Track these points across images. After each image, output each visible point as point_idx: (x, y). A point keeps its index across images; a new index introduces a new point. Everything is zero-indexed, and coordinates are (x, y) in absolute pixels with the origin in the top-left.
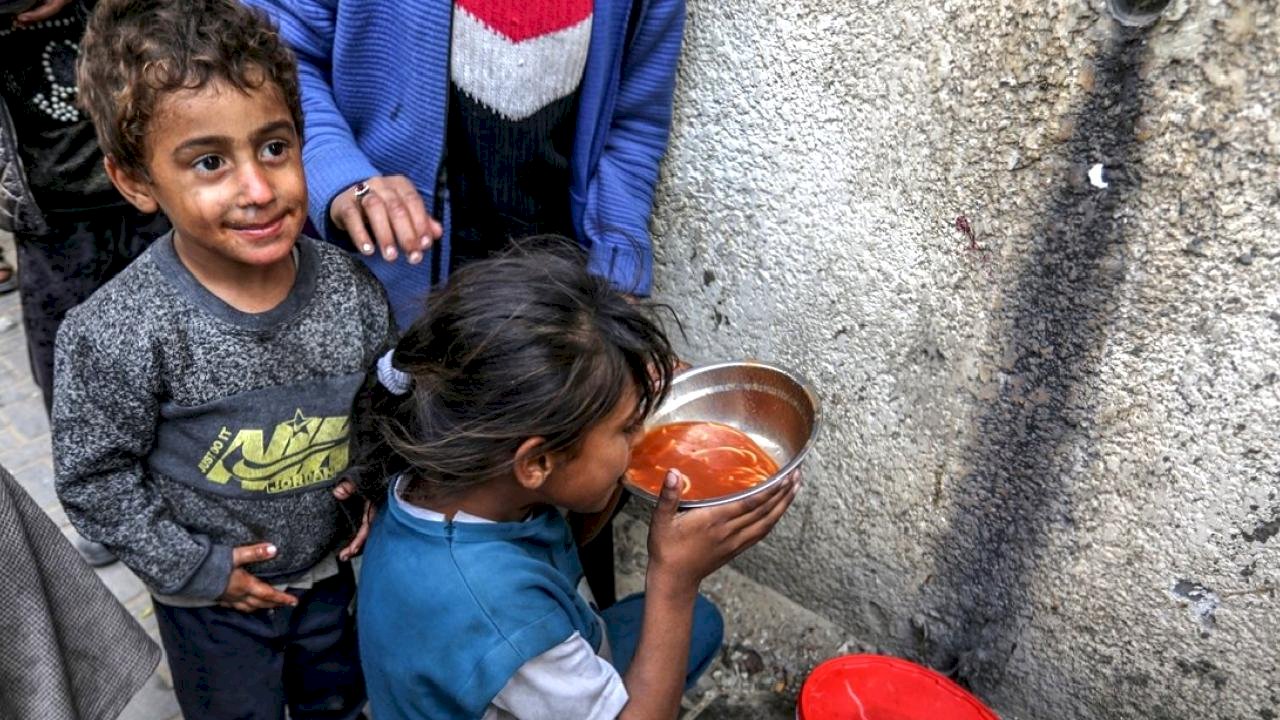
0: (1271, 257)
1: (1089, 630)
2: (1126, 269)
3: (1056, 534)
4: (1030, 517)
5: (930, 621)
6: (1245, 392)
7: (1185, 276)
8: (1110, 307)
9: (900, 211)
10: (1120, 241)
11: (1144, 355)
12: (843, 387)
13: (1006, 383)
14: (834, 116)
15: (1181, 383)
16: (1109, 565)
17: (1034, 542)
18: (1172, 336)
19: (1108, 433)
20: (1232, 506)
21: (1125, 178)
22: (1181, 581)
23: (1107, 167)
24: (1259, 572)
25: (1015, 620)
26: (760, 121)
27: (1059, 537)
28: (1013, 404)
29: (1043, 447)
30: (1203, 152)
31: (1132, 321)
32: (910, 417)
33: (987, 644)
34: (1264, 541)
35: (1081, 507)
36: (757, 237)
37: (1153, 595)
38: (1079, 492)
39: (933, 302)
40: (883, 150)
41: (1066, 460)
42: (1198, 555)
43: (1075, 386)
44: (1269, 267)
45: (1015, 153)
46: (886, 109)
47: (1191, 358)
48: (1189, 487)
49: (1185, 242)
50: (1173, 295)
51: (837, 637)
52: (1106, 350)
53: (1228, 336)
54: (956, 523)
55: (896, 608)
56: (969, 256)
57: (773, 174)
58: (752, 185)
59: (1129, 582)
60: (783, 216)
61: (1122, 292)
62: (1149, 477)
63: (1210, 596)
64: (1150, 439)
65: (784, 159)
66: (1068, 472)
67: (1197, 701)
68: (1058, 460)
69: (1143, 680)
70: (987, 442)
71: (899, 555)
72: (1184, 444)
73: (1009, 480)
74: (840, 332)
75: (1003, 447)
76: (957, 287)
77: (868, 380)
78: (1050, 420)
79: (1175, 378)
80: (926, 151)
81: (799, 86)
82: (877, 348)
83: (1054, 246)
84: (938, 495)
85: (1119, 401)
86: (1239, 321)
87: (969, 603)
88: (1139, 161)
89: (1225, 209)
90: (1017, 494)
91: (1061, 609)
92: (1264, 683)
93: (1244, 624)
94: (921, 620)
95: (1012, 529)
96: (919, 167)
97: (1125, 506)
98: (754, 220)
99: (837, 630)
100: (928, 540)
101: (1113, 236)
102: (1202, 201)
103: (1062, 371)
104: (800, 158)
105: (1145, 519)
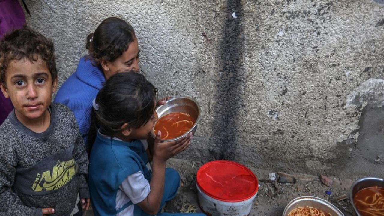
0: (274, 27)
1: (253, 133)
2: (244, 37)
3: (241, 110)
4: (234, 108)
5: (214, 147)
6: (275, 60)
7: (257, 36)
8: (243, 47)
9: (186, 35)
10: (242, 31)
11: (252, 57)
12: (178, 89)
13: (222, 74)
14: (163, 12)
15: (261, 62)
16: (254, 114)
17: (236, 114)
18: (257, 51)
19: (248, 80)
20: (277, 89)
21: (240, 14)
22: (270, 112)
23: (236, 13)
24: (285, 103)
25: (235, 137)
26: (141, 17)
27: (242, 111)
28: (225, 79)
29: (234, 89)
30: (256, 5)
31: (248, 50)
32: (199, 91)
33: (230, 147)
34: (284, 95)
35: (245, 101)
36: (146, 51)
37: (265, 117)
38: (244, 97)
39: (199, 57)
40: (179, 19)
41: (240, 90)
42: (272, 103)
43: (238, 70)
44: (274, 30)
45: (214, 13)
46: (178, 7)
47: (262, 55)
48: (267, 87)
49: (256, 27)
50: (256, 41)
51: (191, 163)
52: (244, 59)
53: (269, 48)
54: (216, 117)
55: (204, 148)
56: (207, 43)
57: (148, 32)
58: (142, 36)
59: (259, 116)
60: (153, 44)
61: (245, 43)
62: (259, 88)
63: (276, 113)
64: (257, 78)
65: (151, 27)
66: (240, 93)
67: (279, 140)
68: (238, 91)
69: (267, 141)
70: (220, 92)
71: (202, 132)
72: (264, 77)
73: (227, 100)
74: (175, 73)
75: (224, 92)
76: (205, 52)
77: (186, 84)
78: (234, 81)
79: (260, 61)
80: (191, 17)
81: (152, 4)
82: (186, 75)
83: (227, 35)
84: (210, 111)
85: (249, 71)
86: (270, 44)
87: (223, 138)
88: (242, 10)
89: (263, 18)
90: (229, 103)
91: (246, 130)
92: (291, 129)
93: (285, 117)
94: (211, 148)
95: (230, 113)
96: (190, 22)
97: (255, 97)
98: (144, 47)
100: (209, 125)
101: (240, 29)
102: (257, 17)
103: (235, 67)
104: (155, 25)
105: (260, 99)
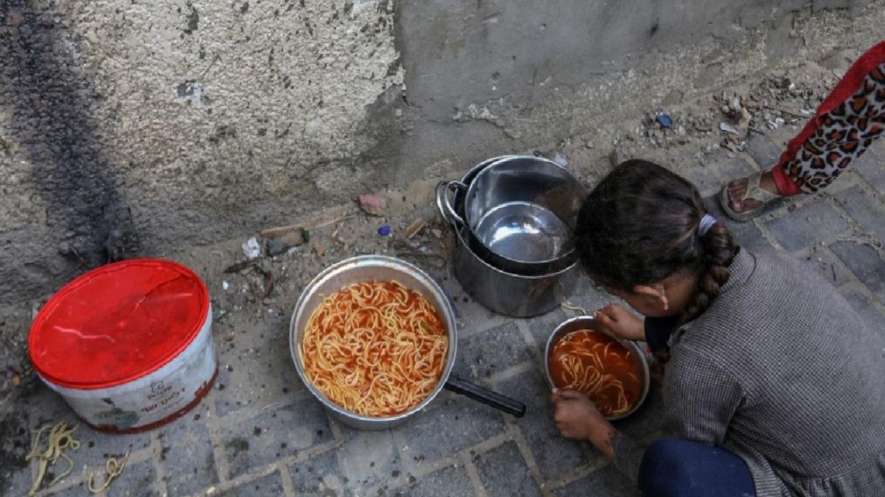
1: (158, 161)
3: (96, 112)
4: (74, 114)
5: (71, 242)
16: (137, 109)
17: (89, 129)
19: (74, 16)
20: (169, 18)
22: (178, 87)
24: (207, 50)
25: (116, 192)
27: (99, 113)
29: (45, 57)
33: (114, 223)
34: (196, 28)
35: (97, 82)
37: (171, 108)
38: (88, 71)
41: (65, 55)
42: (174, 63)
48: (141, 21)
51: (25, 311)
54: (33, 158)
55: (44, 254)
59: (155, 111)
62: (118, 30)
63: (196, 85)
66: (71, 63)
68: (60, 59)
69: (202, 167)
71: (15, 215)
73: (42, 97)
75: (20, 76)
78: (34, 32)
84: (6, 146)
87: (84, 206)
90: (54, 104)
91: (135, 162)
92: (250, 115)
93: (221, 88)
94: (65, 246)
95: (70, 132)
97: (119, 62)
99: (20, 307)
100: (25, 186)
105: (134, 62)
